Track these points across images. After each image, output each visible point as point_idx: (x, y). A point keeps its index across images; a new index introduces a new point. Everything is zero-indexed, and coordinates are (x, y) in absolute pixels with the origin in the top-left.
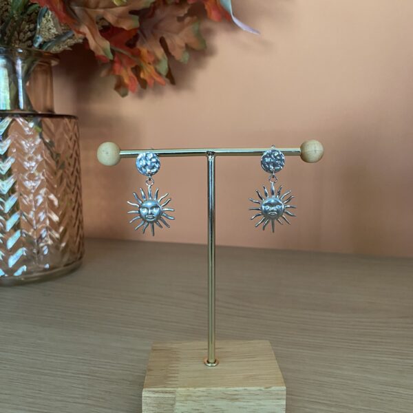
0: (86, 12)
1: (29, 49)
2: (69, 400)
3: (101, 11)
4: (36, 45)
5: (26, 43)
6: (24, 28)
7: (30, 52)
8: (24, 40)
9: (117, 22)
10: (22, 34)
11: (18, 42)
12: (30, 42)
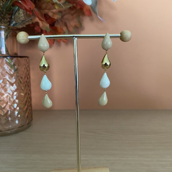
1: (9, 26)
3: (46, 11)
4: (12, 25)
5: (7, 24)
6: (7, 17)
7: (9, 28)
8: (6, 22)
10: (5, 19)
11: (3, 23)
12: (9, 23)
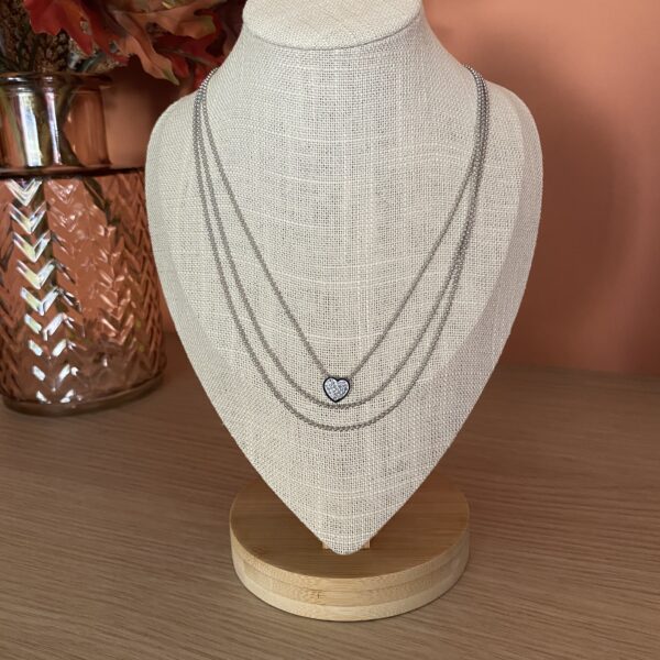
0: (131, 18)
2: (92, 596)
3: (151, 15)
4: (72, 65)
6: (51, 41)
8: (53, 59)
9: (179, 28)
10: (48, 50)
11: (45, 62)
12: (63, 60)
